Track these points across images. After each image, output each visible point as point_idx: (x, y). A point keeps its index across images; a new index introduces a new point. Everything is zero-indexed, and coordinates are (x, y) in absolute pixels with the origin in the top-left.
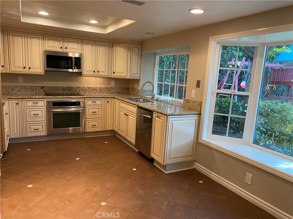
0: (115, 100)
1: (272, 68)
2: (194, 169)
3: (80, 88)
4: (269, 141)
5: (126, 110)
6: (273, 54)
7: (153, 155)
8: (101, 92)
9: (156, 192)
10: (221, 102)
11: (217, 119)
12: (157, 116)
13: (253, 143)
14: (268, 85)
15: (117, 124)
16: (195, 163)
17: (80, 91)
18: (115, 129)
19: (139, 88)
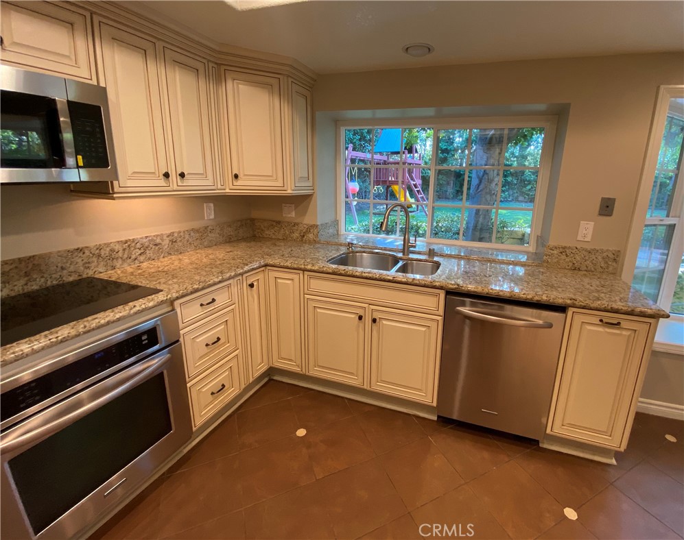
0: (273, 274)
3: (87, 253)
5: (366, 305)
8: (177, 250)
17: (87, 265)
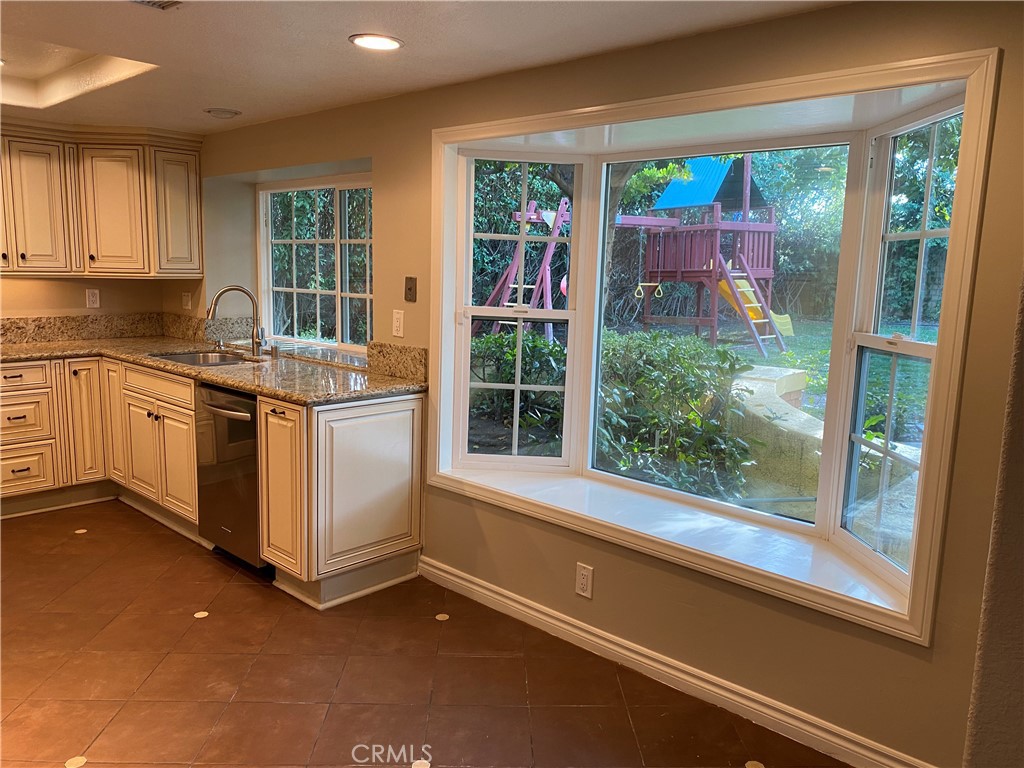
0: (106, 365)
1: (649, 229)
2: (420, 578)
4: (643, 457)
5: (154, 400)
6: (645, 187)
7: (268, 555)
8: (44, 337)
9: (286, 681)
10: (501, 346)
11: (493, 402)
12: (273, 411)
13: (593, 467)
14: (640, 284)
15: (121, 456)
16: (423, 557)
18: (116, 477)
19: (201, 313)
